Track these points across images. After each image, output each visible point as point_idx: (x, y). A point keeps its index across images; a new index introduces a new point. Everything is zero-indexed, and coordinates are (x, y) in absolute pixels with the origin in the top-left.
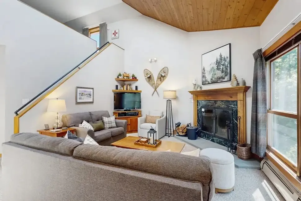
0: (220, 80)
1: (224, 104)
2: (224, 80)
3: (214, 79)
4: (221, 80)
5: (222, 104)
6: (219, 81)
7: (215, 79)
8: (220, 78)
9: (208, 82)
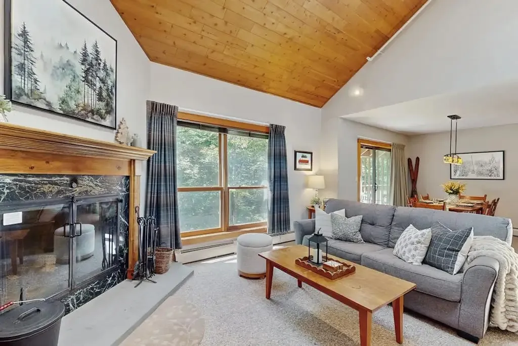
0: (92, 118)
1: (100, 184)
2: (103, 123)
3: (72, 105)
4: (95, 117)
5: (96, 185)
6: (89, 120)
7: (77, 106)
8: (92, 112)
9: (49, 104)
